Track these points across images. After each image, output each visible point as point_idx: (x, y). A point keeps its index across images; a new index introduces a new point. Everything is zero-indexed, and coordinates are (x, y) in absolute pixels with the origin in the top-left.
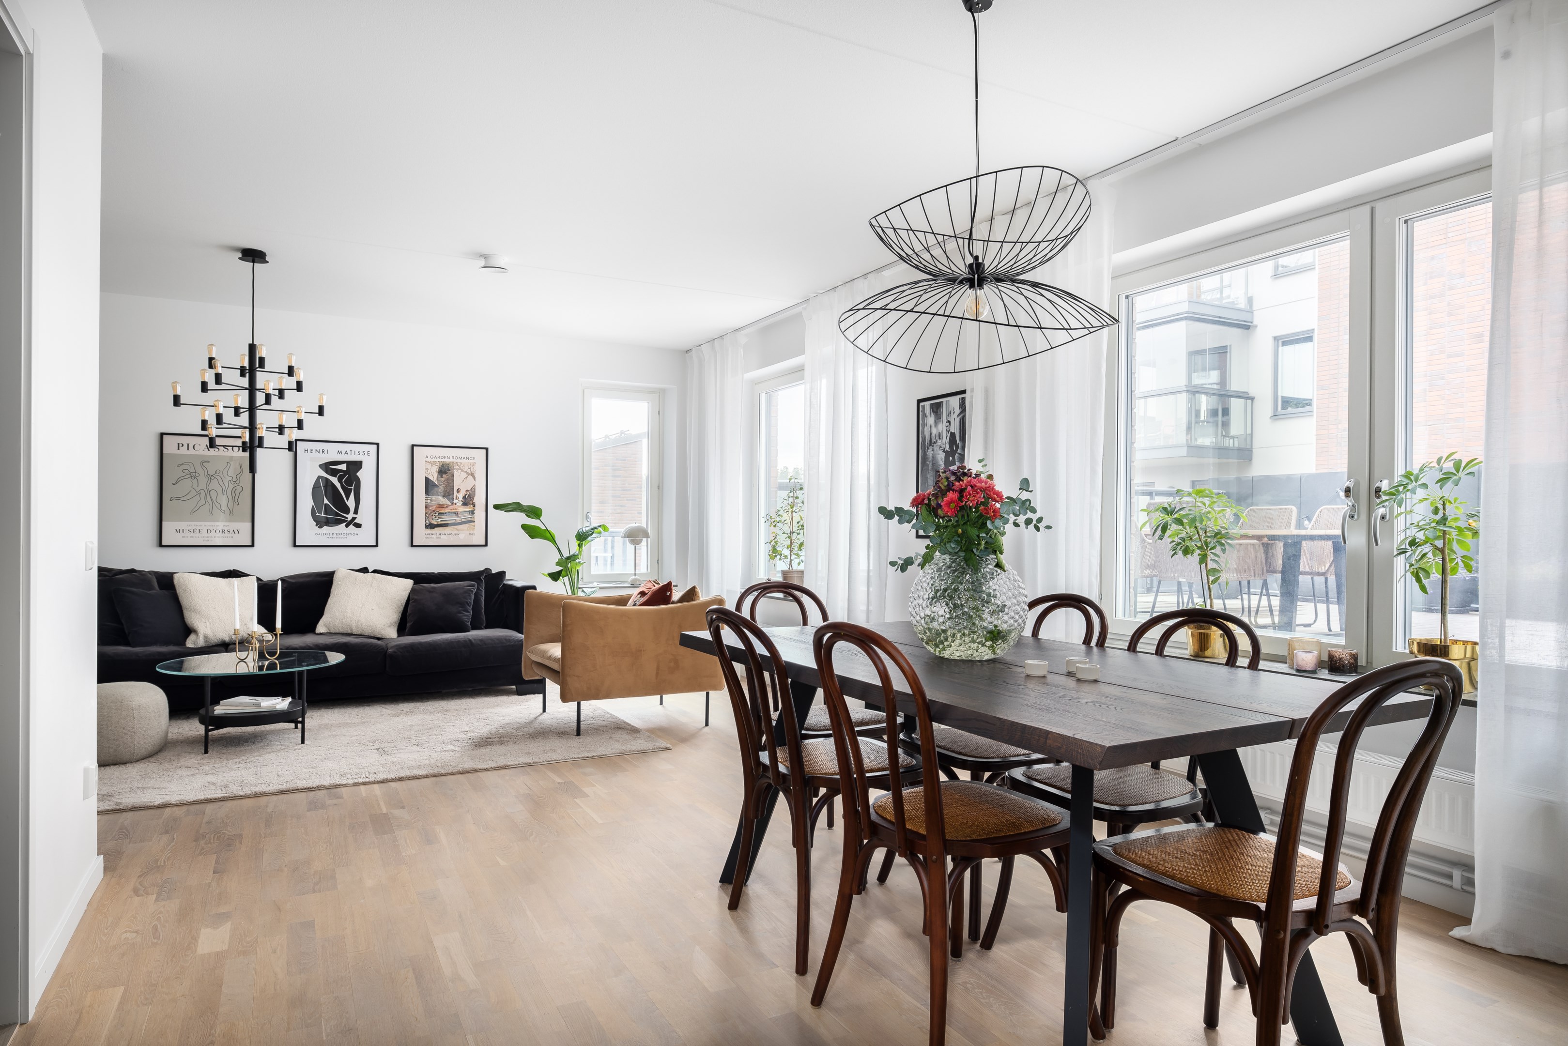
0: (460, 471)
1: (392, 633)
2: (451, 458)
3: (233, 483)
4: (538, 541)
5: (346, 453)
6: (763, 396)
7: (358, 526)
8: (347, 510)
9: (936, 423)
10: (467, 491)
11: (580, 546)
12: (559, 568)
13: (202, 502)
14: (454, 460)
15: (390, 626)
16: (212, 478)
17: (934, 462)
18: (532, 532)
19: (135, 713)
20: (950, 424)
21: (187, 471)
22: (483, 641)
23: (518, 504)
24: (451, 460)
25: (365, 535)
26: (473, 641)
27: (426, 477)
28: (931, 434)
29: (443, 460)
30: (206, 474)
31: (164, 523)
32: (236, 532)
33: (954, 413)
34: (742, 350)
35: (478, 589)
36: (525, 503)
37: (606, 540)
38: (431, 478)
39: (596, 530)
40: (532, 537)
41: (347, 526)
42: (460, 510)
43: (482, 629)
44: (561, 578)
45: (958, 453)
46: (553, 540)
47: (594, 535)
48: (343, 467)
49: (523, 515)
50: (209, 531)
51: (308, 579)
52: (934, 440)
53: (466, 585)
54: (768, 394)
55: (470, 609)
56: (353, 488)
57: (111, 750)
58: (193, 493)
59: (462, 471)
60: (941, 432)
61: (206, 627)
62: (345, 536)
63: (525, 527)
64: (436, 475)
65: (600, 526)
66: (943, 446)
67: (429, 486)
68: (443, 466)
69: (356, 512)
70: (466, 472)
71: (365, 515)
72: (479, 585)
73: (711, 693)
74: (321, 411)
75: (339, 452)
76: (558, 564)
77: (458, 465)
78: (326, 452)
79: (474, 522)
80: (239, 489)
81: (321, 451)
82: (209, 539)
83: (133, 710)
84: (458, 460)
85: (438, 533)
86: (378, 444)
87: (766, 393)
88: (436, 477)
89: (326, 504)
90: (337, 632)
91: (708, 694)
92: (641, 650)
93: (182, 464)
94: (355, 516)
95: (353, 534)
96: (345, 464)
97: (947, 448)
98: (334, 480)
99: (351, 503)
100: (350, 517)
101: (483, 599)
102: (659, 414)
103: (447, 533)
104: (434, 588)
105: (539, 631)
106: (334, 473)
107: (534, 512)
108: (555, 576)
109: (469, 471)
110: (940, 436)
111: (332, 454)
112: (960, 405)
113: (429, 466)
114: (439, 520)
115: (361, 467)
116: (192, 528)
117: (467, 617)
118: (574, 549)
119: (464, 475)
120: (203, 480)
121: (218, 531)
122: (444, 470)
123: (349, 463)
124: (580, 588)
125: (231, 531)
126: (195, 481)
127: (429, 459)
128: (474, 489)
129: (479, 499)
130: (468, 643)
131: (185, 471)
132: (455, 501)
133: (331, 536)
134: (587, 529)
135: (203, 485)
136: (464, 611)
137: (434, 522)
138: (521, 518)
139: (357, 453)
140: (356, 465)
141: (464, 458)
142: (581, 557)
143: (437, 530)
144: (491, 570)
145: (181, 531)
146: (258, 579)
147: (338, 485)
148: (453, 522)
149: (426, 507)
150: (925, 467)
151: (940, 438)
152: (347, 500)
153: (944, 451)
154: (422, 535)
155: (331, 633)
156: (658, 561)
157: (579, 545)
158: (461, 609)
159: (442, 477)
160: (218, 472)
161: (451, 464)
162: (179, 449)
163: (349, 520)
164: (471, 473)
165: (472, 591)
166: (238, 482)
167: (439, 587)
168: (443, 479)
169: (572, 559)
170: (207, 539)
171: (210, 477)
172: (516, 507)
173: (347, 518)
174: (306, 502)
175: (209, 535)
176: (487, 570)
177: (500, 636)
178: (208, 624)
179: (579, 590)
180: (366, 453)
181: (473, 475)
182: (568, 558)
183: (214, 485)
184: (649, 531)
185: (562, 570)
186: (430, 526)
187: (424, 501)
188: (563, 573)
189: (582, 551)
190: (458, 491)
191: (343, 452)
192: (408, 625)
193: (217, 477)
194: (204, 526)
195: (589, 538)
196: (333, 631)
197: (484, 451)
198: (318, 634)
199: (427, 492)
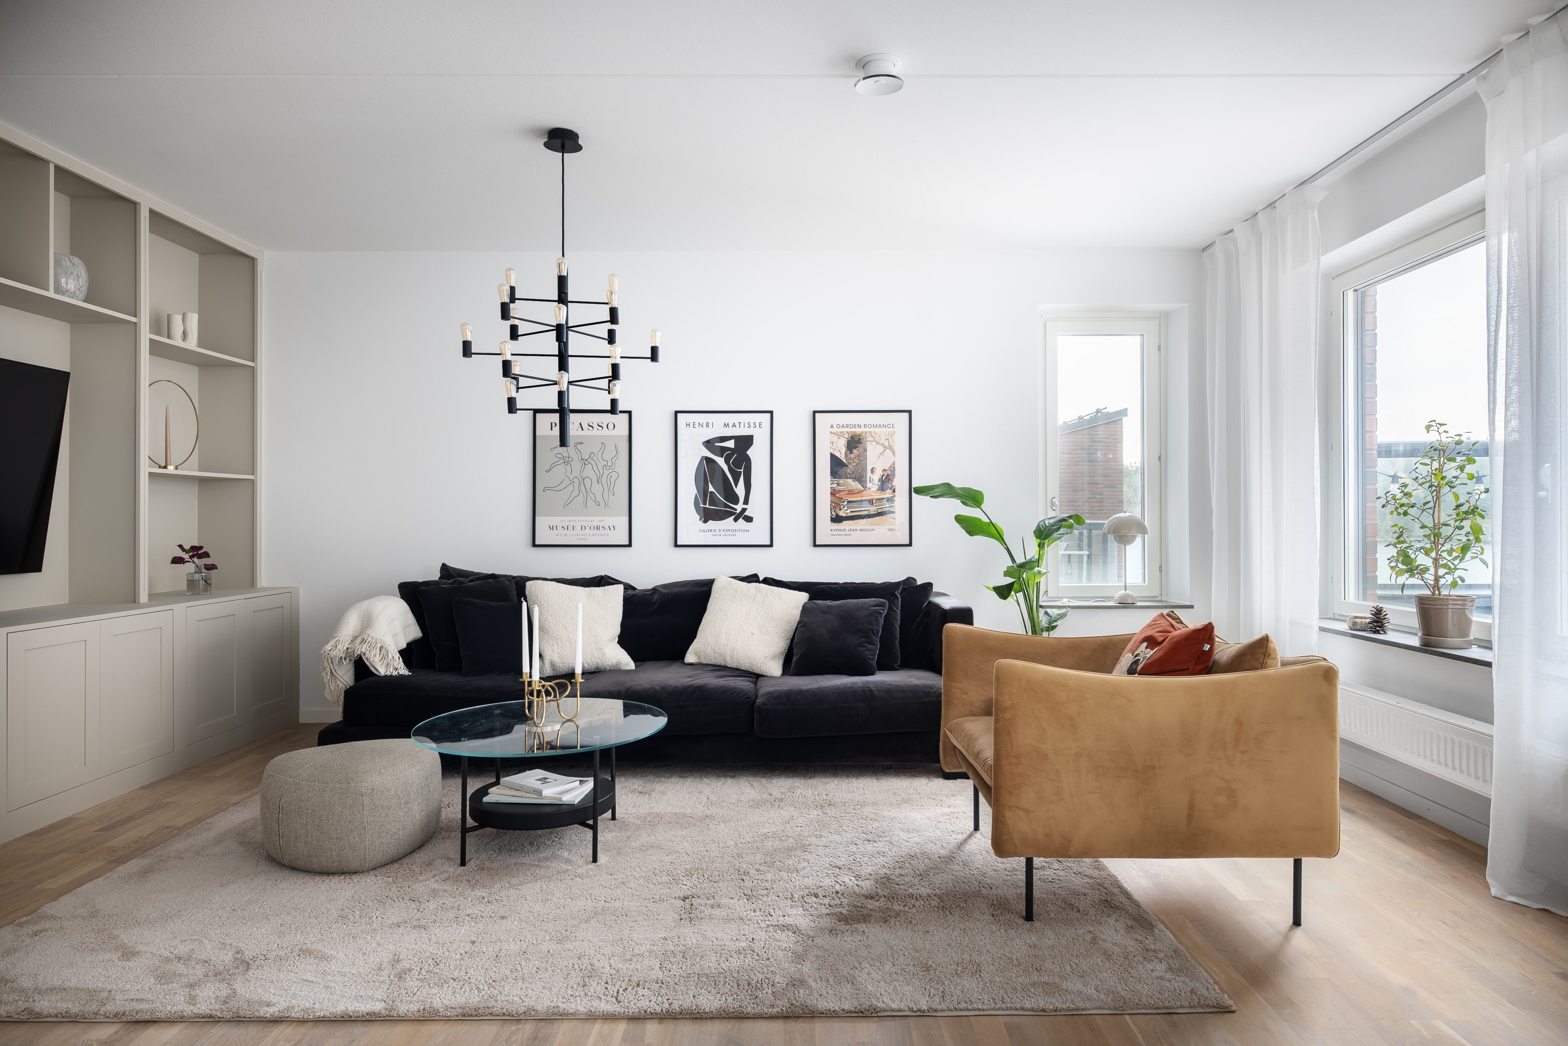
0: (874, 443)
1: (775, 668)
2: (863, 426)
3: (608, 468)
4: (979, 539)
5: (734, 425)
6: (1350, 295)
7: (749, 519)
8: (735, 499)
10: (884, 470)
11: (1041, 546)
12: (1009, 580)
13: (576, 493)
14: (867, 430)
15: (774, 658)
16: (586, 463)
18: (971, 527)
19: (366, 800)
21: (560, 456)
22: (890, 692)
23: (948, 485)
24: (863, 429)
25: (757, 532)
26: (875, 692)
27: (831, 454)
29: (853, 430)
30: (580, 458)
31: (537, 518)
32: (612, 528)
34: (1316, 213)
35: (890, 608)
36: (957, 484)
37: (1081, 534)
38: (837, 454)
39: (1064, 523)
40: (971, 533)
41: (736, 520)
42: (875, 497)
43: (896, 669)
44: (1013, 593)
46: (999, 537)
47: (1062, 531)
48: (731, 444)
49: (957, 502)
50: (583, 528)
51: (683, 590)
53: (873, 603)
54: (1359, 292)
55: (877, 640)
56: (742, 470)
57: (334, 853)
58: (567, 482)
59: (878, 443)
61: (553, 652)
62: (734, 533)
63: (959, 519)
64: (843, 450)
65: (1070, 517)
67: (837, 466)
68: (852, 437)
69: (746, 502)
70: (882, 445)
71: (757, 506)
72: (892, 603)
73: (1306, 862)
74: (654, 355)
75: (726, 425)
76: (1007, 574)
77: (872, 435)
78: (710, 425)
79: (894, 512)
80: (615, 475)
81: (705, 425)
82: (583, 537)
83: (362, 795)
84: (872, 430)
85: (847, 528)
86: (771, 412)
87: (1355, 291)
88: (843, 453)
89: (711, 492)
90: (708, 662)
91: (1297, 864)
92: (1155, 767)
93: (555, 447)
94: (745, 506)
95: (744, 531)
96: (733, 441)
98: (720, 461)
99: (740, 490)
100: (739, 507)
101: (897, 624)
102: (1159, 350)
103: (858, 528)
104: (829, 607)
105: (966, 694)
106: (722, 451)
107: (972, 497)
108: (1003, 592)
109: (886, 444)
111: (718, 427)
113: (835, 439)
114: (849, 511)
115: (752, 444)
116: (565, 524)
117: (873, 652)
118: (1032, 551)
119: (881, 449)
120: (576, 465)
121: (592, 528)
122: (854, 442)
123: (737, 439)
124: (1041, 607)
125: (607, 528)
126: (568, 467)
127: (835, 430)
128: (894, 468)
129: (900, 482)
130: (867, 695)
131: (558, 456)
132: (869, 485)
133: (717, 533)
134: (1052, 521)
135: (576, 473)
136: (868, 643)
137: (842, 513)
138: (955, 507)
139: (746, 425)
140: (745, 442)
141: (880, 426)
142: (1043, 563)
143: (846, 525)
144: (915, 580)
145: (555, 528)
146: (628, 587)
147: (725, 468)
148: (867, 513)
149: (832, 494)
152: (736, 487)
154: (827, 531)
155: (702, 664)
156: (1160, 567)
157: (1039, 546)
158: (863, 640)
159: (851, 452)
160: (592, 455)
161: (863, 435)
162: (552, 430)
163: (738, 512)
164: (890, 446)
165: (881, 614)
166: (613, 467)
167: (836, 606)
168: (852, 456)
169: (1027, 566)
170: (581, 537)
171: (584, 462)
172: (946, 490)
173: (736, 510)
174: (689, 490)
175: (584, 532)
176: (910, 581)
177: (915, 686)
178: (556, 648)
179: (1040, 609)
180: (758, 425)
181: (890, 448)
182: (1022, 566)
183: (589, 471)
184: (1146, 523)
185: (1013, 583)
186: (837, 519)
187: (829, 486)
188: (1015, 586)
189: (1043, 553)
190: (872, 471)
191: (731, 425)
192: (795, 658)
193: (591, 461)
194: (578, 521)
195: (1055, 535)
196: (704, 661)
197: (907, 414)
198: (687, 664)
199: (834, 474)
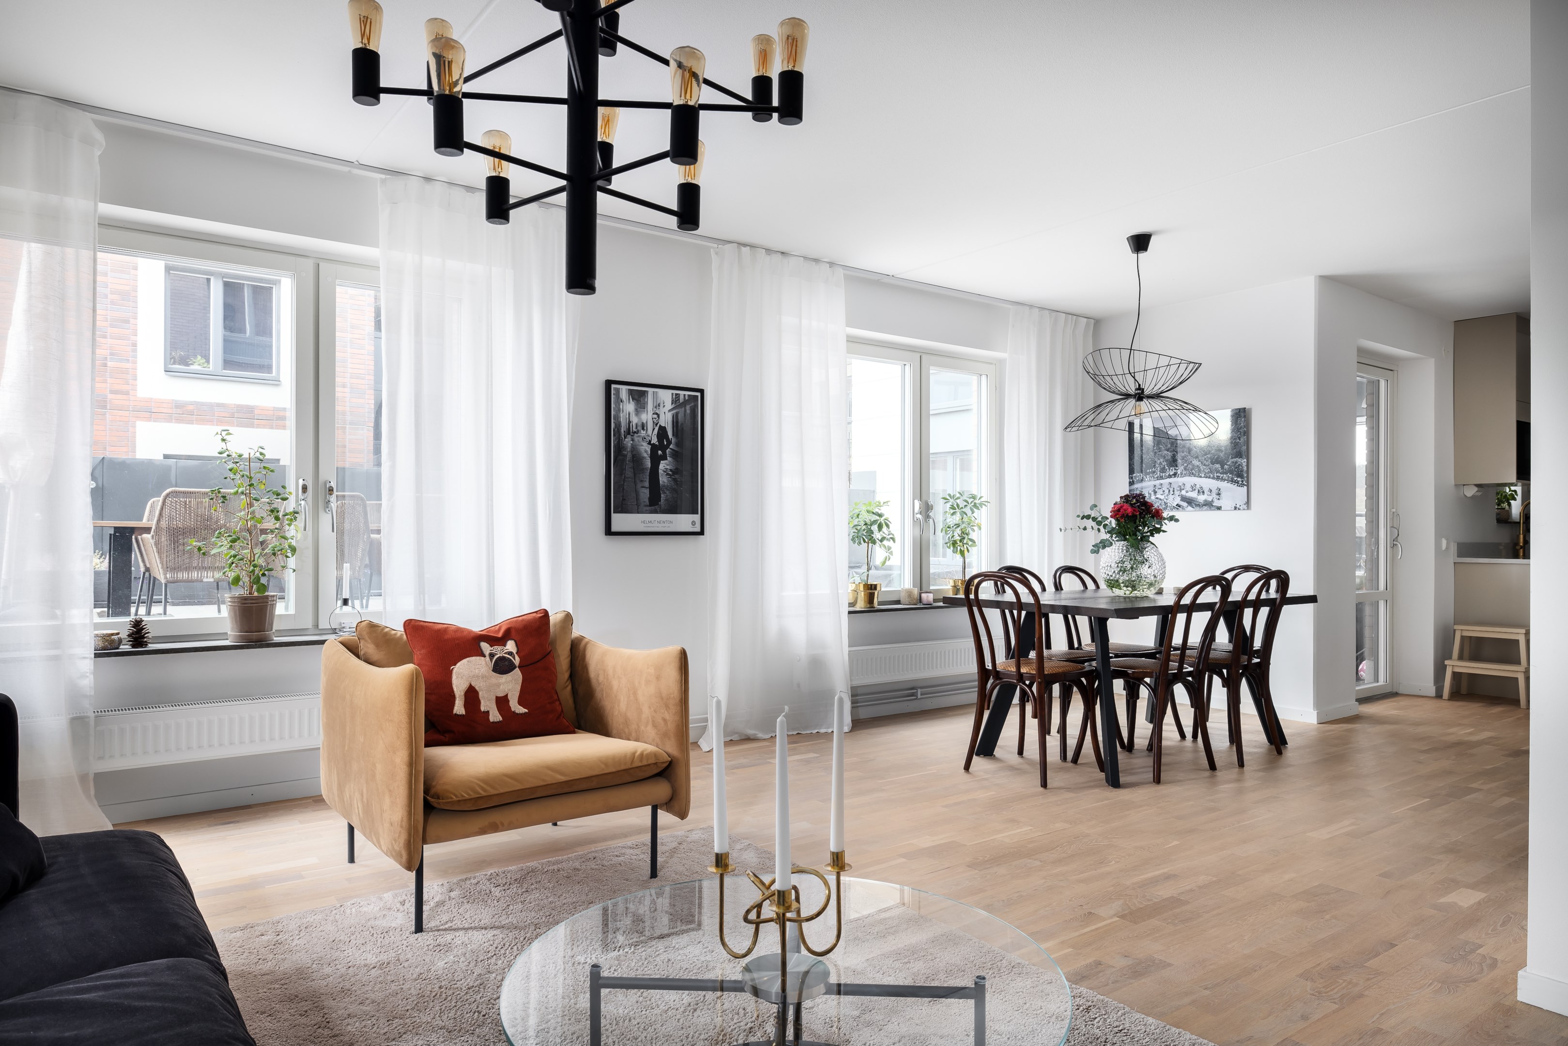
9: (637, 412)
17: (634, 453)
20: (659, 416)
28: (630, 422)
33: (664, 406)
45: (671, 449)
52: (635, 430)
60: (645, 422)
66: (648, 439)
97: (655, 440)
110: (643, 426)
112: (672, 401)
150: (620, 457)
151: (643, 429)
153: (649, 443)
